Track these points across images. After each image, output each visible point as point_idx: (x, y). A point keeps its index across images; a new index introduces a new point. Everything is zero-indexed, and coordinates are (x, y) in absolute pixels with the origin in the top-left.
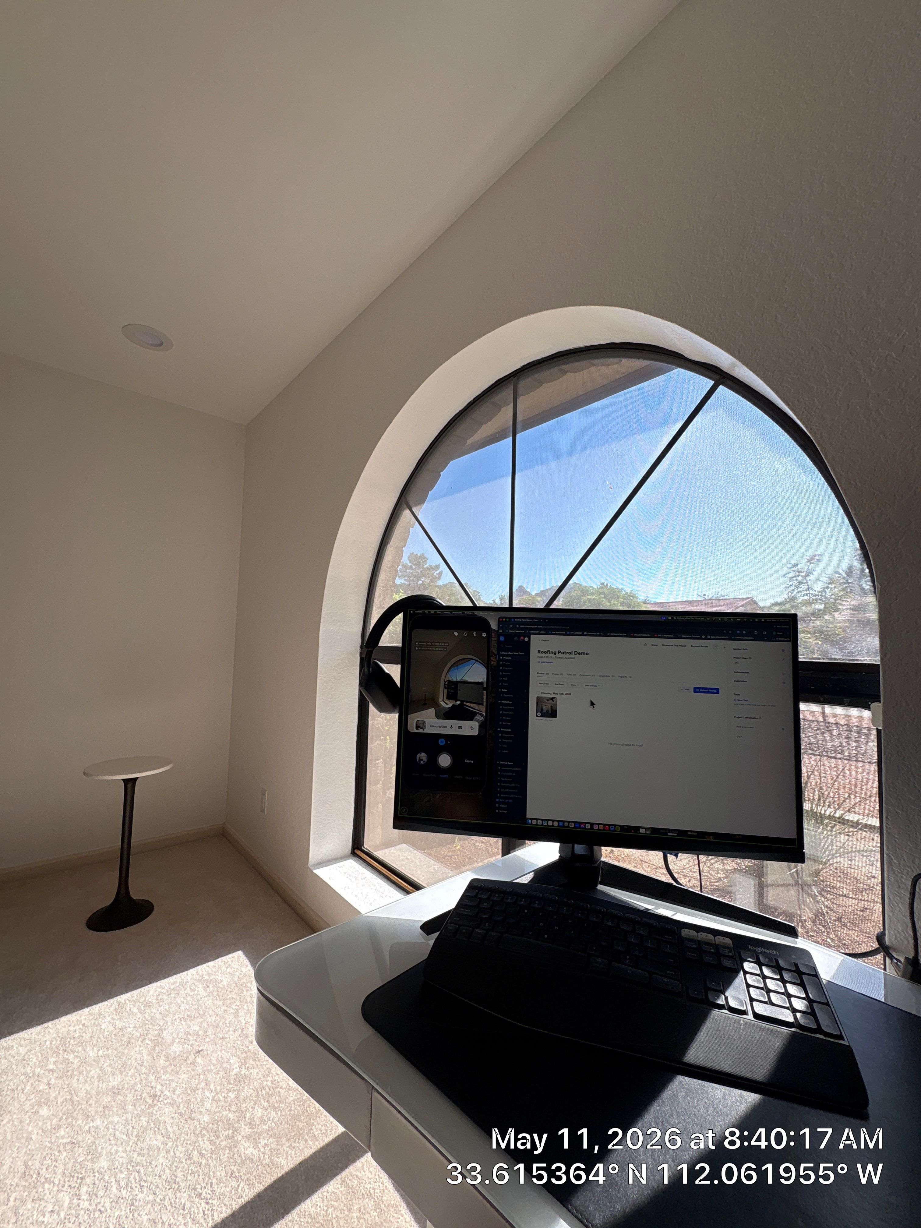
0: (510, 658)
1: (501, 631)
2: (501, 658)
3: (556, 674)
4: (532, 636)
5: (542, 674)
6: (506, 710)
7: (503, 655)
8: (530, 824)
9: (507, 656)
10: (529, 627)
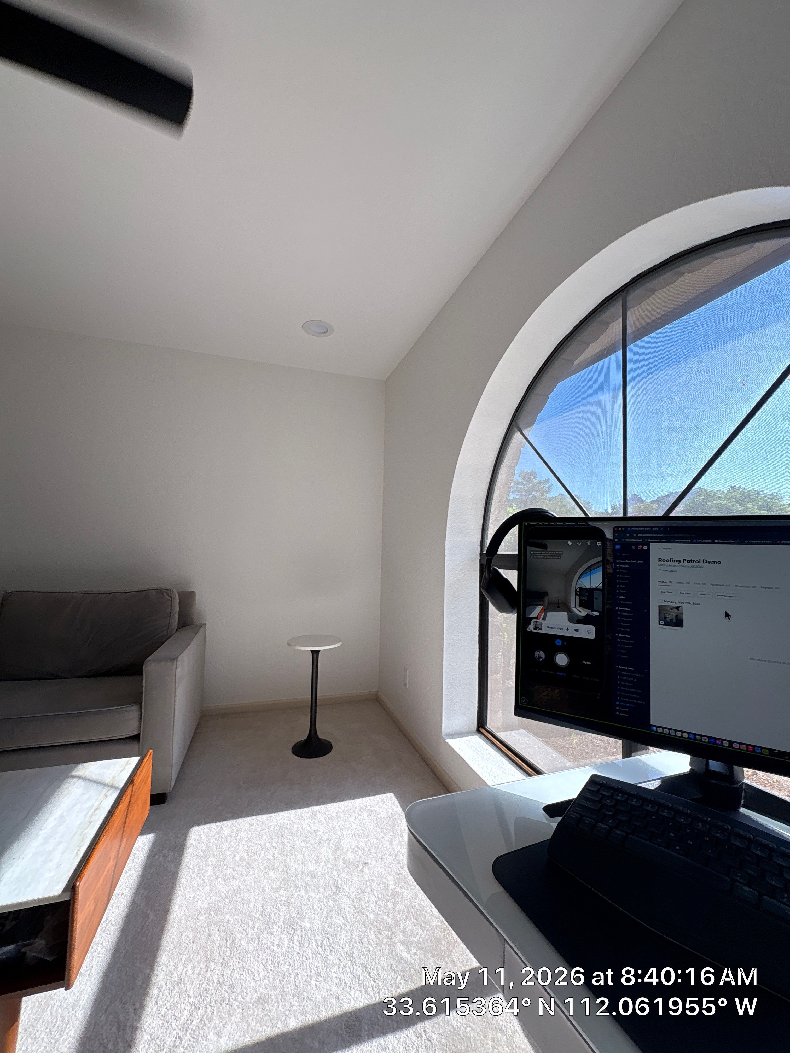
0: (628, 566)
1: (616, 540)
2: (618, 566)
3: (681, 583)
4: (651, 544)
5: (664, 582)
6: (625, 617)
7: (620, 563)
8: (655, 732)
9: (623, 564)
10: (648, 535)
